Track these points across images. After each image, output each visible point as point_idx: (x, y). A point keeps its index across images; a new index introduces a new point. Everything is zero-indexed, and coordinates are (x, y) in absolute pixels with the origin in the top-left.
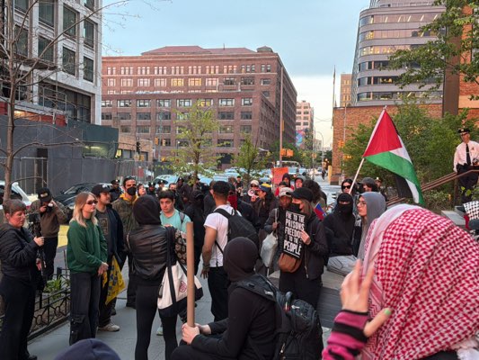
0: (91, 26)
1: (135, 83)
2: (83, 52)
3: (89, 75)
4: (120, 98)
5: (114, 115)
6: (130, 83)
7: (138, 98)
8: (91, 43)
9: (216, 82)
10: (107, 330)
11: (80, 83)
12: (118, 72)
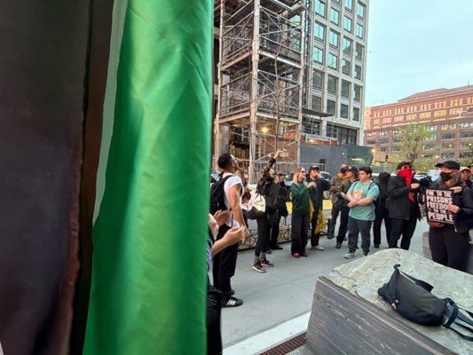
0: (358, 89)
1: (393, 120)
2: (353, 104)
3: (356, 118)
4: (381, 130)
5: (377, 141)
6: (389, 120)
7: (393, 129)
8: (357, 99)
9: (460, 111)
10: (317, 249)
11: (351, 123)
12: (381, 114)
